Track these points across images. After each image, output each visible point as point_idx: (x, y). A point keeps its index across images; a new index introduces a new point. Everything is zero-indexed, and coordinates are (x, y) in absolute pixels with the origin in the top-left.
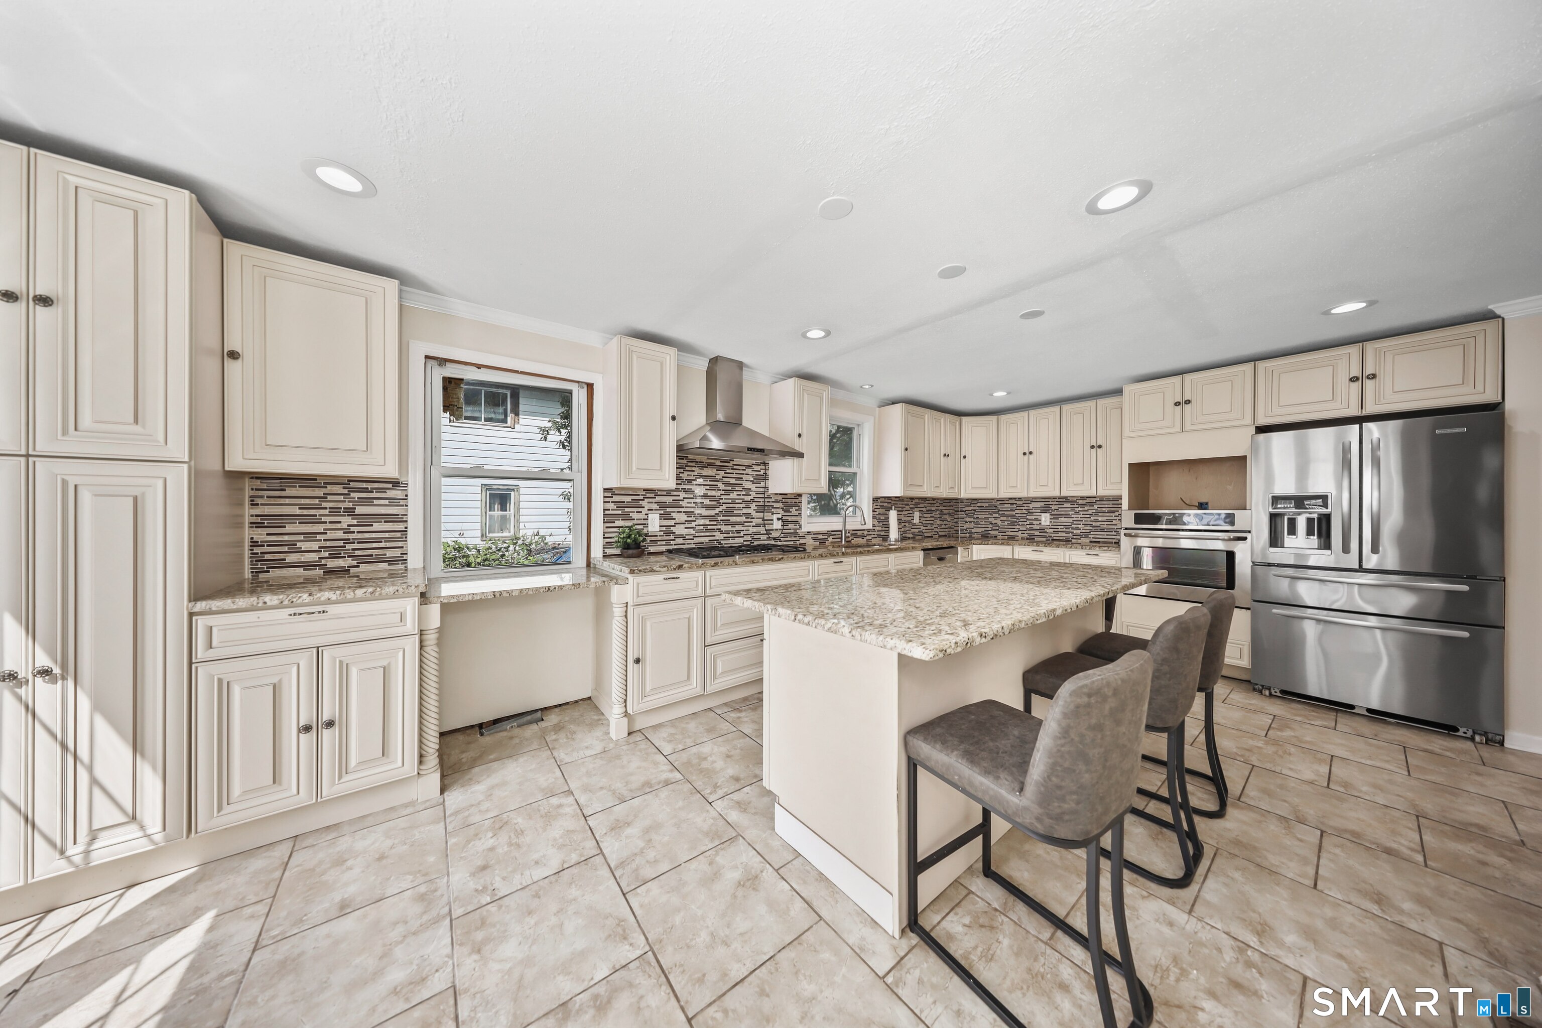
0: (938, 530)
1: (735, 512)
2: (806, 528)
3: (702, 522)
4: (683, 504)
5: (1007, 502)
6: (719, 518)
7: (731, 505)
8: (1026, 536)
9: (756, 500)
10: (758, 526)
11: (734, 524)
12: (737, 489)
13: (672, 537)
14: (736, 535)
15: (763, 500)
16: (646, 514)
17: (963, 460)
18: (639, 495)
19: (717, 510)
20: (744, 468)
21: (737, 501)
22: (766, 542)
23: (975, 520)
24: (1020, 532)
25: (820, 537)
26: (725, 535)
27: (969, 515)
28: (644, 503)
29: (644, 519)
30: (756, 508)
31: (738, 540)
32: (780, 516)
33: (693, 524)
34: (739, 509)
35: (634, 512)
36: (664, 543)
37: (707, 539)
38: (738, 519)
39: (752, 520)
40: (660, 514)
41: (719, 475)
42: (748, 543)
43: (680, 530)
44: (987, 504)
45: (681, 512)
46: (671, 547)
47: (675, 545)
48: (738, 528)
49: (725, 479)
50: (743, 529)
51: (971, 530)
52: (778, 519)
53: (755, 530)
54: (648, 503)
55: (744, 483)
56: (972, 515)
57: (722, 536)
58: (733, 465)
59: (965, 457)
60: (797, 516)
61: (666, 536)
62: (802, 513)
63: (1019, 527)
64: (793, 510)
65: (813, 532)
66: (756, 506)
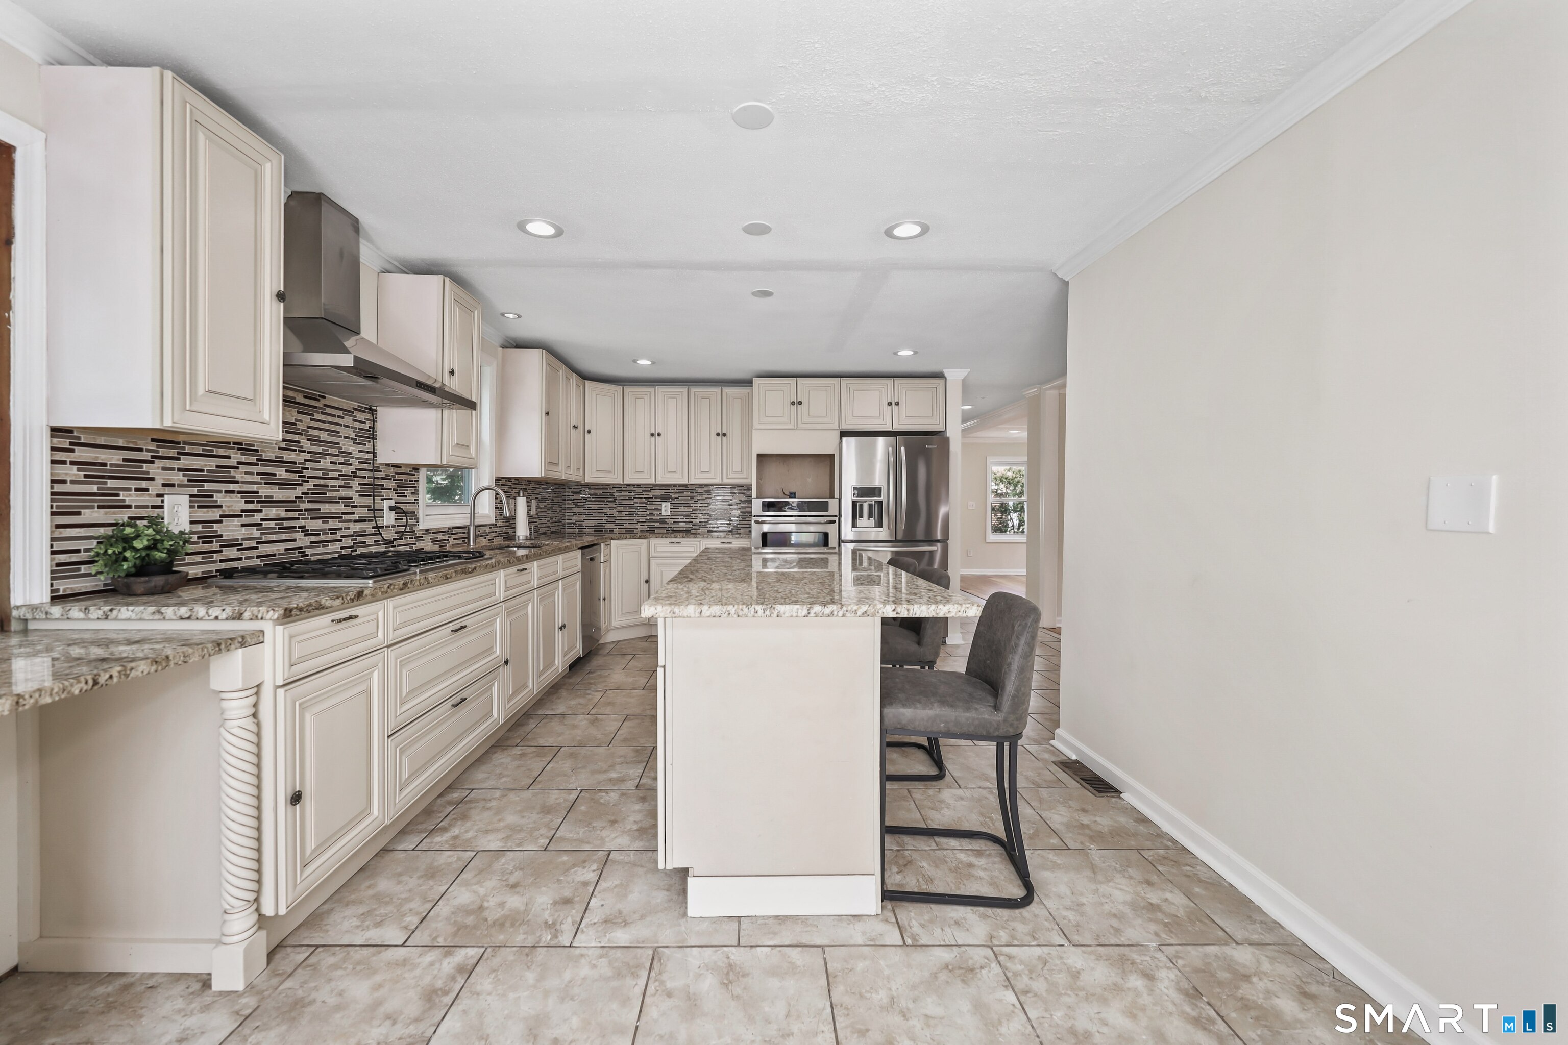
0: (549, 524)
1: (329, 494)
2: (422, 526)
3: (273, 512)
4: (238, 475)
5: (624, 489)
6: (303, 506)
7: (322, 482)
8: (645, 528)
9: (359, 473)
10: (362, 520)
11: (325, 518)
12: (331, 451)
13: (215, 546)
14: (330, 537)
15: (370, 474)
16: (159, 496)
17: (587, 435)
18: (141, 450)
19: (299, 491)
20: (341, 413)
21: (331, 474)
22: (374, 549)
23: (587, 511)
24: (639, 524)
25: (440, 537)
26: (313, 539)
27: (579, 504)
28: (154, 470)
29: (153, 507)
30: (359, 488)
31: (332, 547)
32: (392, 503)
33: (257, 518)
34: (334, 489)
35: (129, 489)
36: (198, 558)
37: (282, 547)
38: (333, 508)
39: (354, 510)
40: (191, 496)
41: (301, 421)
42: (349, 551)
43: (231, 530)
44: (601, 492)
45: (233, 492)
46: (213, 567)
47: (221, 561)
48: (332, 524)
49: (312, 432)
50: (340, 525)
51: (580, 523)
52: (391, 508)
53: (358, 527)
54: (164, 469)
55: (342, 441)
56: (583, 504)
57: (307, 540)
58: (325, 405)
59: (589, 432)
60: (414, 503)
61: (203, 543)
62: (419, 499)
63: (637, 518)
64: (408, 493)
65: (432, 529)
66: (359, 484)
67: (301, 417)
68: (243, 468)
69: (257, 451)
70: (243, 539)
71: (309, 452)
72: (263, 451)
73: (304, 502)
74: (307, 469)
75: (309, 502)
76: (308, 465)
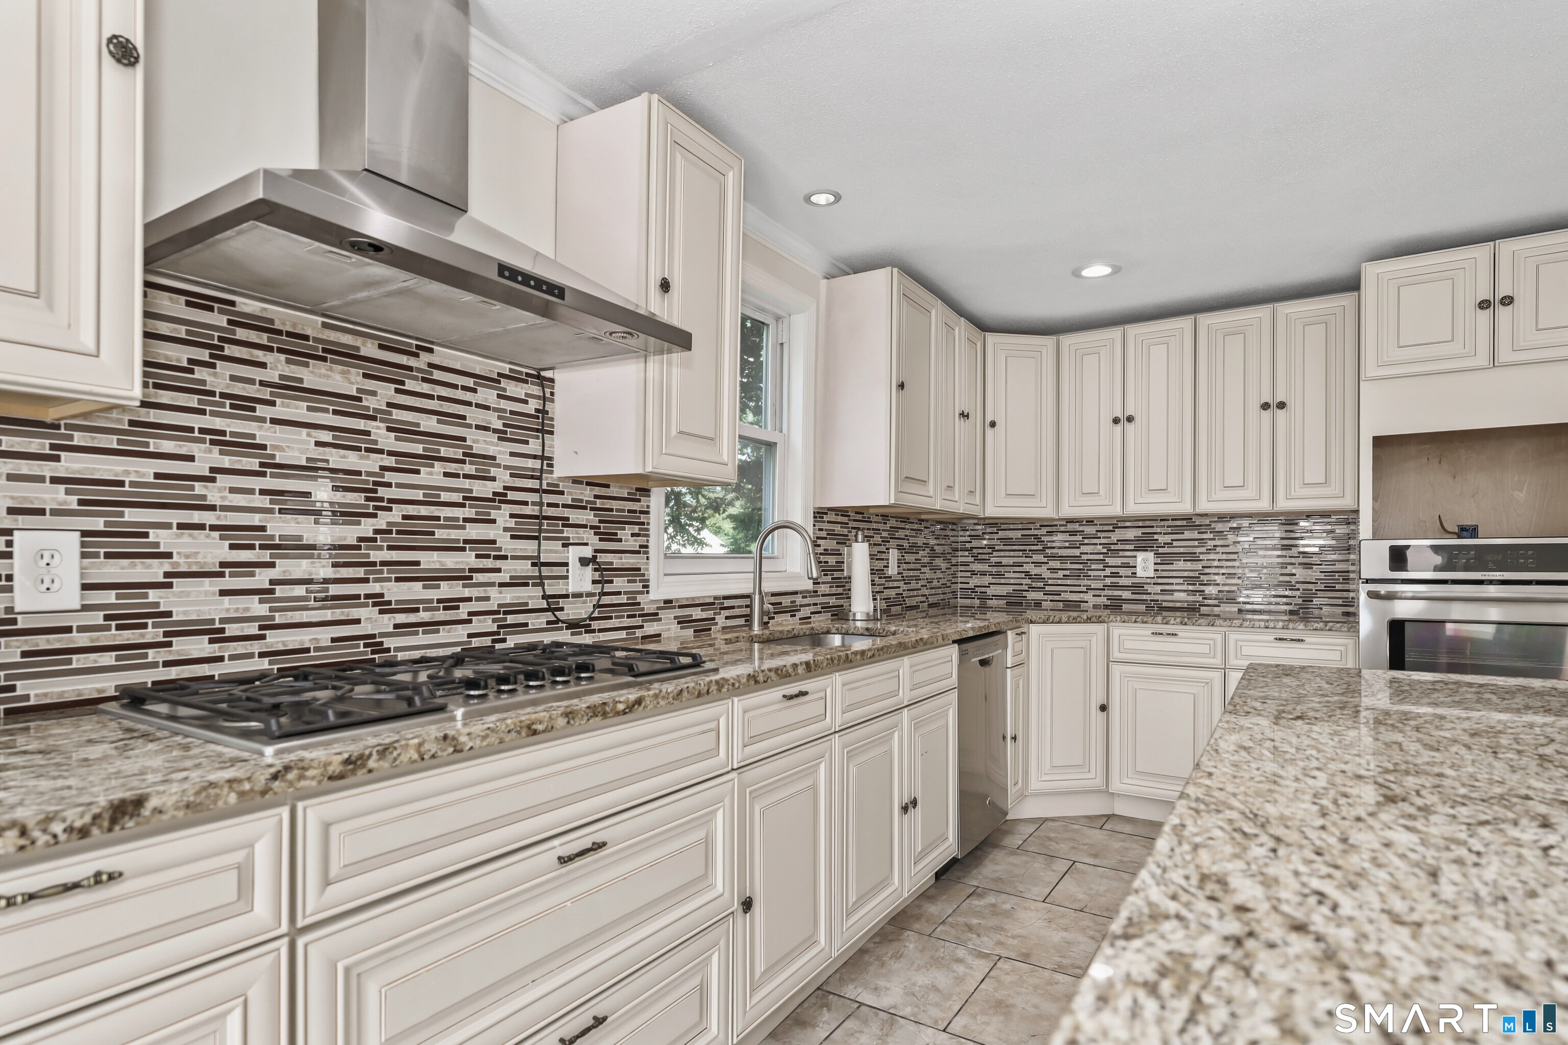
0: (926, 592)
1: (440, 534)
2: (658, 592)
4: (214, 493)
5: (1062, 529)
6: (376, 556)
7: (424, 511)
8: (1103, 600)
9: (511, 496)
10: (517, 582)
11: (432, 579)
12: (444, 452)
13: (152, 633)
14: (441, 615)
15: (534, 497)
17: (989, 432)
19: (367, 527)
20: (470, 382)
21: (445, 497)
22: (547, 638)
23: (994, 570)
24: (1091, 593)
25: (697, 613)
26: (401, 618)
27: (980, 557)
30: (511, 523)
31: (444, 635)
32: (588, 552)
33: (261, 579)
34: (452, 524)
36: (108, 659)
37: (325, 635)
38: (451, 561)
39: (498, 564)
40: (88, 534)
41: (374, 393)
42: (487, 641)
43: (193, 601)
44: (1019, 534)
45: (201, 527)
46: (147, 677)
47: (167, 664)
48: (447, 590)
49: (397, 414)
50: (467, 593)
51: (983, 589)
52: (584, 562)
53: (510, 596)
54: (13, 478)
55: (471, 435)
56: (987, 557)
57: (387, 623)
58: (431, 365)
59: (993, 424)
60: (638, 552)
61: (119, 627)
62: (651, 544)
63: (1088, 583)
64: (625, 533)
65: (677, 600)
66: (512, 516)
67: (371, 385)
68: (224, 481)
69: (264, 447)
70: (222, 620)
71: (391, 453)
72: (275, 447)
73: (380, 548)
74: (389, 485)
75: (390, 548)
76: (389, 477)
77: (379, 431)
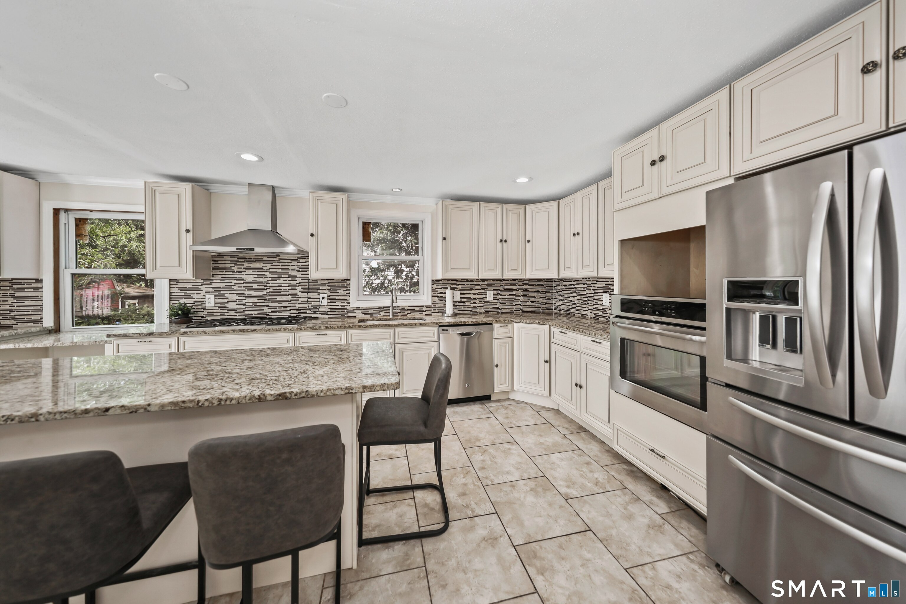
1: (282, 293)
2: (354, 304)
3: (251, 300)
4: (235, 288)
6: (267, 298)
7: (278, 288)
9: (301, 284)
10: (303, 303)
11: (280, 302)
12: (283, 276)
13: (226, 311)
14: (283, 309)
15: (307, 284)
16: (203, 295)
17: (527, 244)
18: (198, 282)
19: (265, 292)
20: (290, 261)
21: (283, 285)
22: (312, 315)
25: (371, 311)
26: (273, 309)
27: (558, 293)
28: (202, 288)
29: (202, 299)
30: (302, 290)
31: (283, 313)
32: (326, 296)
33: (244, 302)
34: (285, 290)
35: (194, 294)
36: (219, 314)
37: (256, 312)
38: (285, 298)
39: (298, 299)
40: (215, 295)
42: (295, 315)
43: (232, 306)
44: (569, 284)
45: (233, 293)
46: (225, 317)
47: (228, 316)
48: (284, 304)
49: (271, 270)
50: (289, 305)
52: (325, 298)
53: (301, 306)
54: (205, 287)
55: (290, 272)
57: (270, 310)
59: (528, 242)
60: (346, 295)
61: (220, 309)
62: (350, 293)
64: (341, 291)
65: (362, 307)
66: (302, 288)
67: (265, 265)
68: (237, 285)
69: (244, 279)
71: (270, 278)
72: (246, 279)
73: (268, 296)
74: (270, 284)
75: (270, 296)
76: (269, 282)
77: (267, 274)
